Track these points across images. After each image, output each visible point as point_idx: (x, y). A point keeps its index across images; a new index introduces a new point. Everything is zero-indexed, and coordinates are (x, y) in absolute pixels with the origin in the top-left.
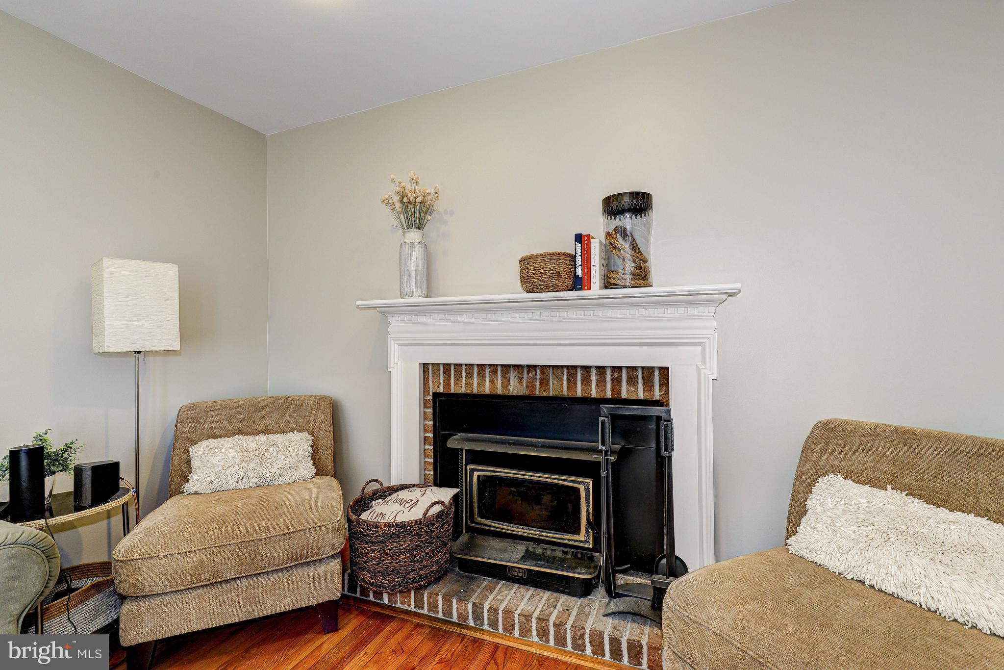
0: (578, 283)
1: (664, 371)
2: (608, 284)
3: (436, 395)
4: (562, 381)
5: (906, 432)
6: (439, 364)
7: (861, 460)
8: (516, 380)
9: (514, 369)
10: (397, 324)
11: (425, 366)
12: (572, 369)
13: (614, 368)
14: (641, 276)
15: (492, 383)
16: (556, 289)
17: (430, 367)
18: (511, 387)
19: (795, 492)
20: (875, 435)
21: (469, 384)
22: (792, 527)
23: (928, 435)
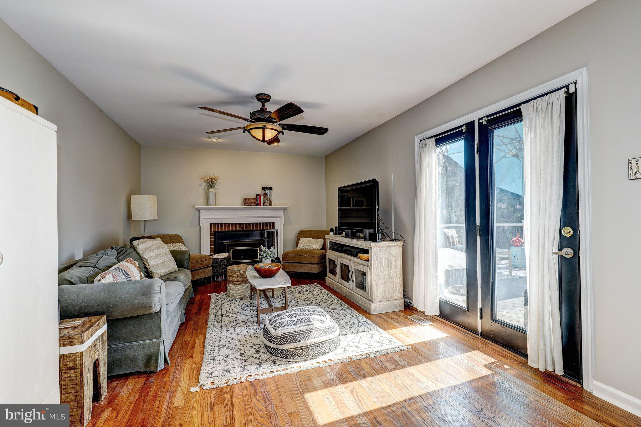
0: (258, 205)
1: (274, 223)
2: (264, 205)
3: (215, 232)
4: (251, 226)
5: (311, 230)
6: (215, 224)
7: (306, 235)
8: (239, 227)
9: (238, 224)
10: (203, 213)
11: (211, 224)
12: (253, 224)
13: (263, 223)
14: (270, 204)
15: (232, 228)
16: (254, 206)
17: (212, 224)
18: (237, 229)
19: (297, 242)
20: (307, 231)
21: (225, 228)
22: (297, 246)
23: (313, 230)
